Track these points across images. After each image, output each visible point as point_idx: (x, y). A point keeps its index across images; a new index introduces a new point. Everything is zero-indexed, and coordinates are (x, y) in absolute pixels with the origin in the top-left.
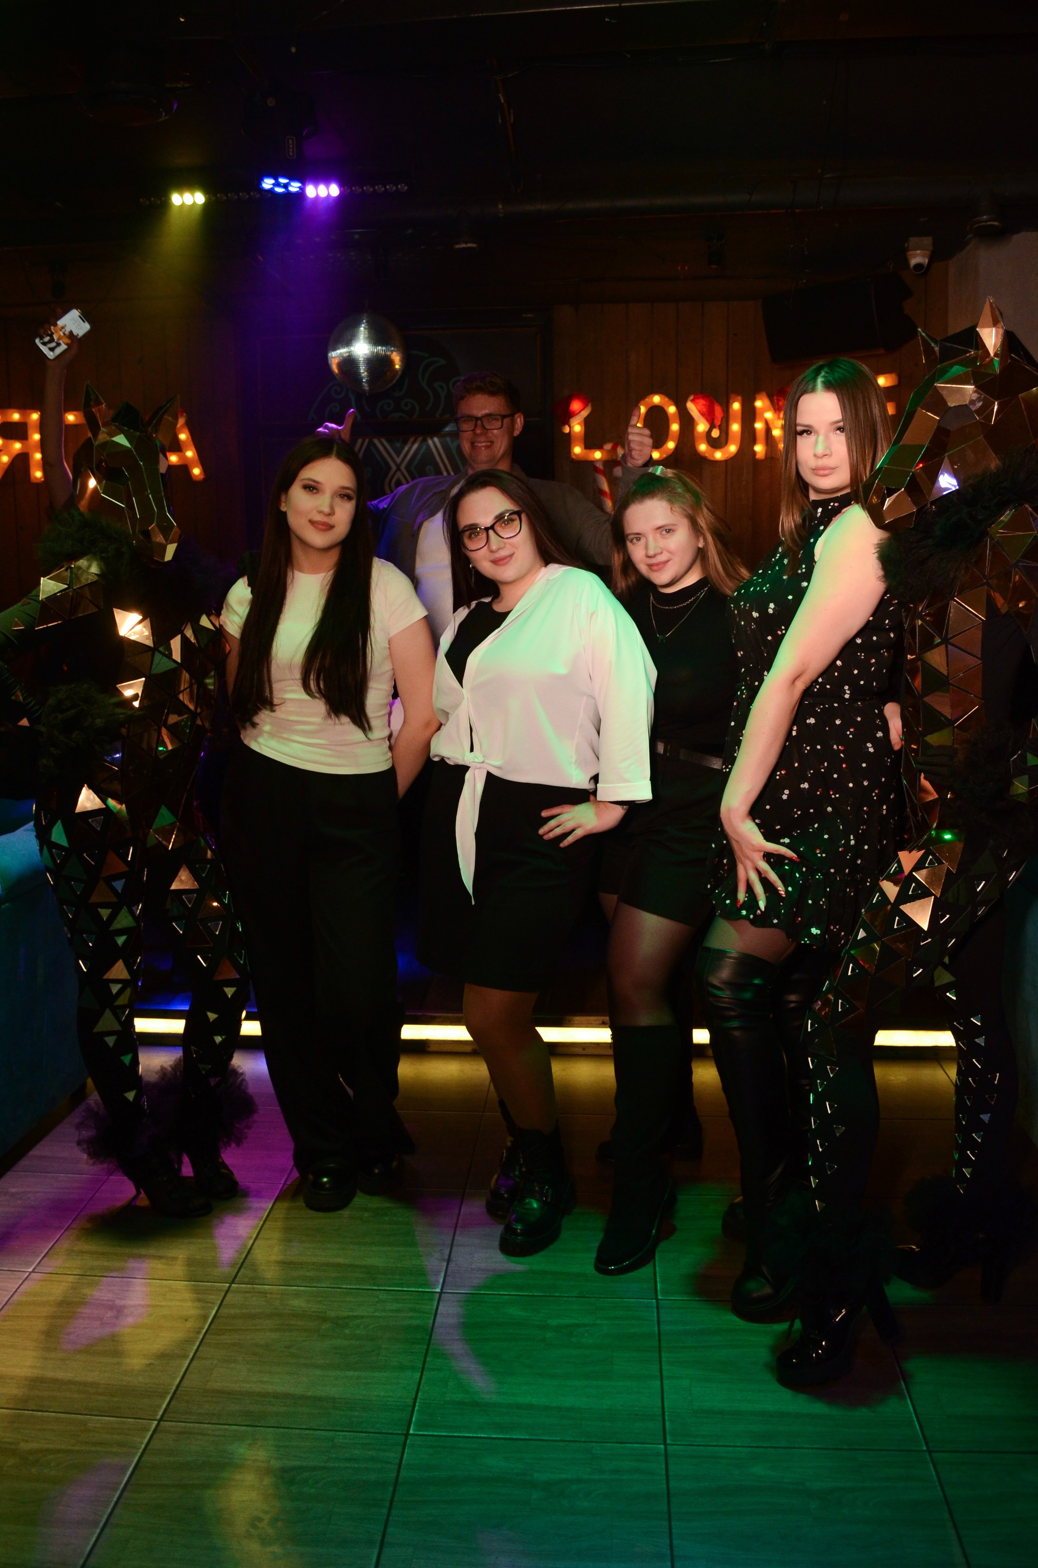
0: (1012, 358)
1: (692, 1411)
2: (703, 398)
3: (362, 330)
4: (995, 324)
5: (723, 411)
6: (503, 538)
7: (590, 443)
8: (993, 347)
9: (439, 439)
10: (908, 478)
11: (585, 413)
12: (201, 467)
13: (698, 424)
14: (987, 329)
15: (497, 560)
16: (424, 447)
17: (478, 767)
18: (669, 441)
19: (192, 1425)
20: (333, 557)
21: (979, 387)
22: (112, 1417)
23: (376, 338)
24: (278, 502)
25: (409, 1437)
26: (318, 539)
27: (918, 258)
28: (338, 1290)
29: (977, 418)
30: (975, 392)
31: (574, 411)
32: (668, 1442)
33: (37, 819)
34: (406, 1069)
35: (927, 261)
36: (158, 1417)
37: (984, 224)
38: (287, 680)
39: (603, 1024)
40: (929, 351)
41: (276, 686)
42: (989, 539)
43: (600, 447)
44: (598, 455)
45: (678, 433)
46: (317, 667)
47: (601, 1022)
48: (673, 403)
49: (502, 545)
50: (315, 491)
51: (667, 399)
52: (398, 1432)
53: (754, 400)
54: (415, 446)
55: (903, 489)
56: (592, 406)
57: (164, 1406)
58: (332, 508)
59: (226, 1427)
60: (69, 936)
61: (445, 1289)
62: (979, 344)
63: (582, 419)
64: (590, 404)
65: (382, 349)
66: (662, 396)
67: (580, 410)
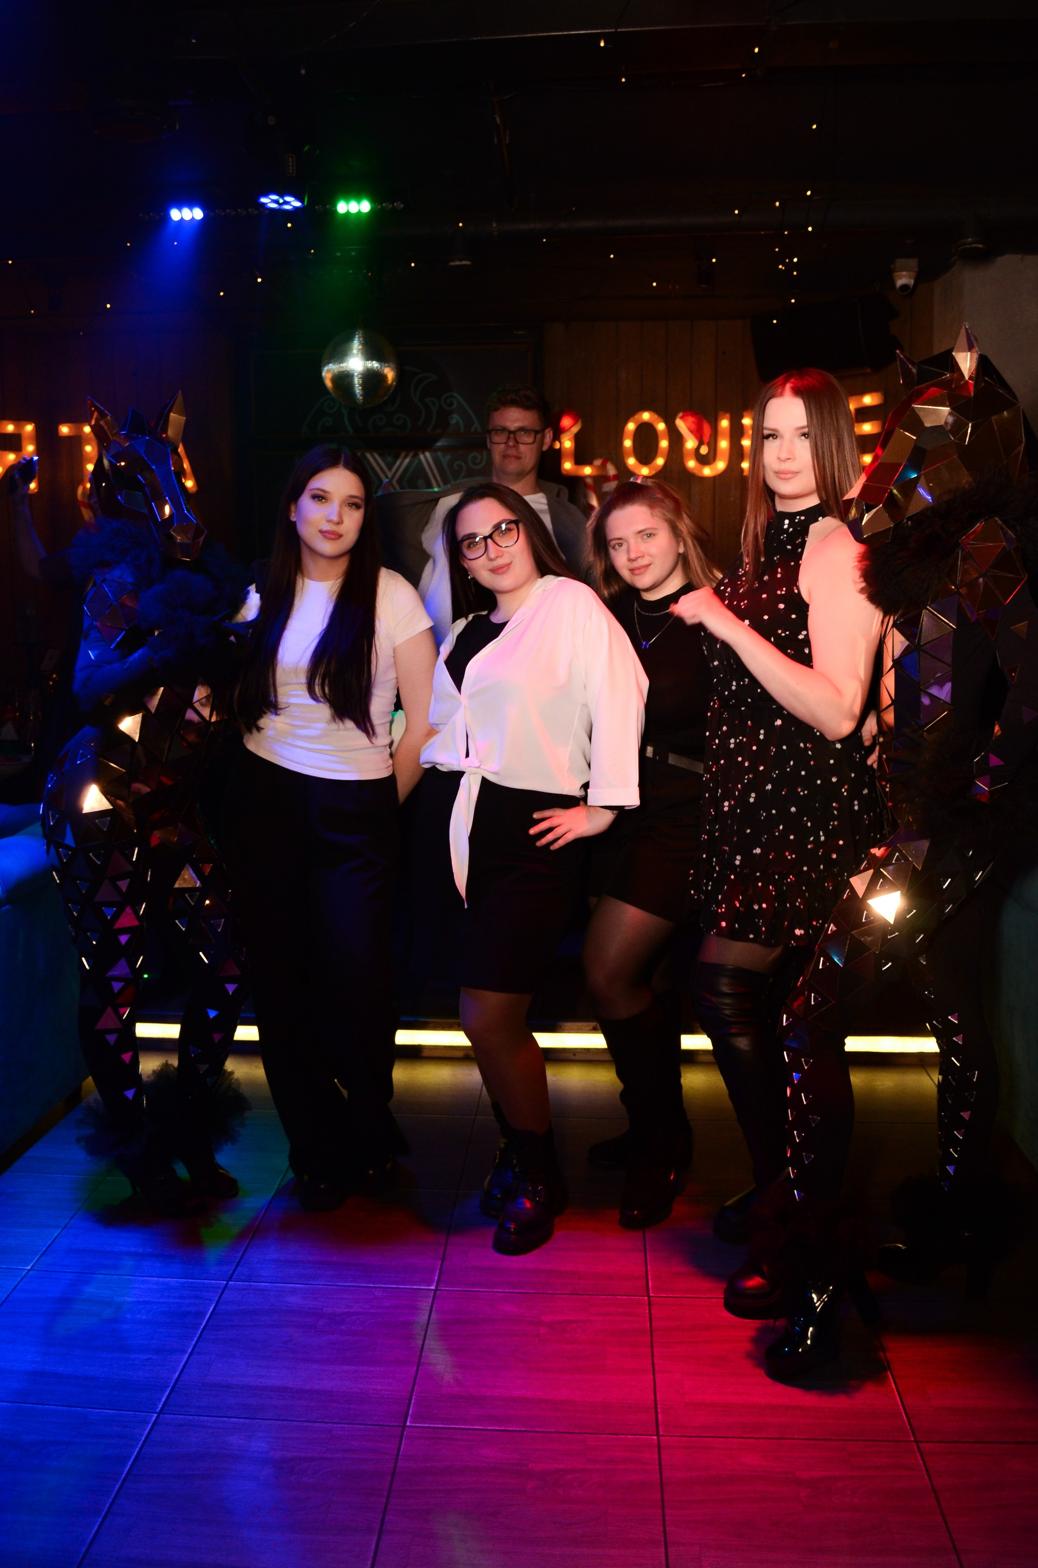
0: (985, 381)
1: (684, 1404)
2: (692, 416)
3: (356, 345)
4: (970, 348)
5: (712, 428)
6: (502, 547)
7: (580, 459)
8: (967, 371)
9: (430, 454)
10: (886, 495)
11: (575, 429)
12: (194, 482)
13: (686, 441)
14: (962, 353)
15: (494, 569)
16: (416, 461)
17: (474, 772)
18: (658, 457)
19: (191, 1417)
20: (342, 565)
21: (955, 409)
22: (112, 1410)
23: (371, 353)
24: (288, 512)
25: (406, 1429)
26: (327, 547)
27: (903, 280)
28: (334, 1287)
29: (952, 438)
30: (950, 414)
31: (565, 428)
32: (661, 1433)
33: (44, 819)
34: (401, 1074)
35: (912, 282)
36: (158, 1410)
37: (968, 246)
38: (292, 684)
39: (594, 1030)
40: (906, 374)
41: (281, 690)
42: (960, 551)
43: (589, 463)
44: (588, 470)
45: (667, 450)
46: (322, 672)
47: (591, 1028)
48: (662, 420)
49: (500, 554)
50: (324, 500)
51: (656, 416)
52: (395, 1424)
53: (742, 417)
54: (407, 461)
55: (881, 505)
56: (583, 423)
57: (163, 1400)
58: (340, 516)
59: (226, 1419)
60: (73, 933)
61: (440, 1287)
62: (954, 367)
63: (573, 435)
64: (580, 421)
65: (375, 365)
66: (652, 413)
67: (570, 426)
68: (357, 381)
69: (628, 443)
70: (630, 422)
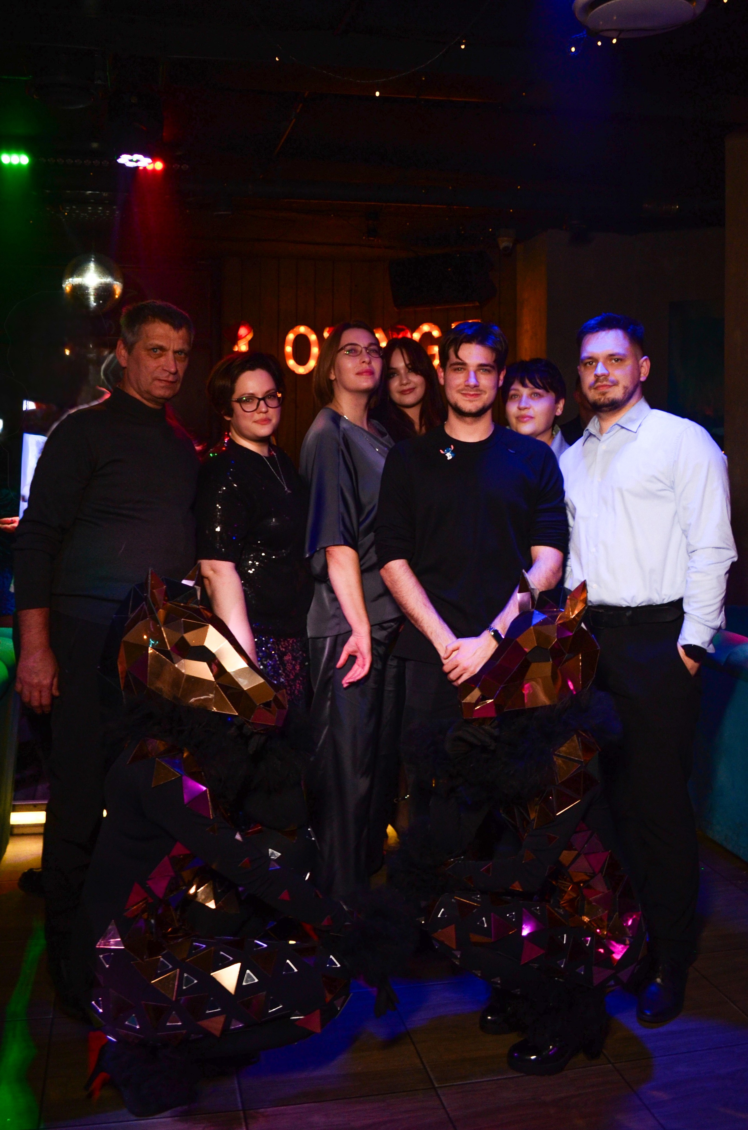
11: (250, 337)
18: (311, 360)
23: (105, 270)
27: (504, 243)
31: (241, 335)
35: (511, 245)
48: (314, 333)
51: (309, 330)
56: (255, 332)
63: (247, 342)
64: (252, 330)
65: (108, 280)
66: (307, 327)
67: (246, 335)
68: (92, 294)
69: (289, 349)
70: (290, 333)
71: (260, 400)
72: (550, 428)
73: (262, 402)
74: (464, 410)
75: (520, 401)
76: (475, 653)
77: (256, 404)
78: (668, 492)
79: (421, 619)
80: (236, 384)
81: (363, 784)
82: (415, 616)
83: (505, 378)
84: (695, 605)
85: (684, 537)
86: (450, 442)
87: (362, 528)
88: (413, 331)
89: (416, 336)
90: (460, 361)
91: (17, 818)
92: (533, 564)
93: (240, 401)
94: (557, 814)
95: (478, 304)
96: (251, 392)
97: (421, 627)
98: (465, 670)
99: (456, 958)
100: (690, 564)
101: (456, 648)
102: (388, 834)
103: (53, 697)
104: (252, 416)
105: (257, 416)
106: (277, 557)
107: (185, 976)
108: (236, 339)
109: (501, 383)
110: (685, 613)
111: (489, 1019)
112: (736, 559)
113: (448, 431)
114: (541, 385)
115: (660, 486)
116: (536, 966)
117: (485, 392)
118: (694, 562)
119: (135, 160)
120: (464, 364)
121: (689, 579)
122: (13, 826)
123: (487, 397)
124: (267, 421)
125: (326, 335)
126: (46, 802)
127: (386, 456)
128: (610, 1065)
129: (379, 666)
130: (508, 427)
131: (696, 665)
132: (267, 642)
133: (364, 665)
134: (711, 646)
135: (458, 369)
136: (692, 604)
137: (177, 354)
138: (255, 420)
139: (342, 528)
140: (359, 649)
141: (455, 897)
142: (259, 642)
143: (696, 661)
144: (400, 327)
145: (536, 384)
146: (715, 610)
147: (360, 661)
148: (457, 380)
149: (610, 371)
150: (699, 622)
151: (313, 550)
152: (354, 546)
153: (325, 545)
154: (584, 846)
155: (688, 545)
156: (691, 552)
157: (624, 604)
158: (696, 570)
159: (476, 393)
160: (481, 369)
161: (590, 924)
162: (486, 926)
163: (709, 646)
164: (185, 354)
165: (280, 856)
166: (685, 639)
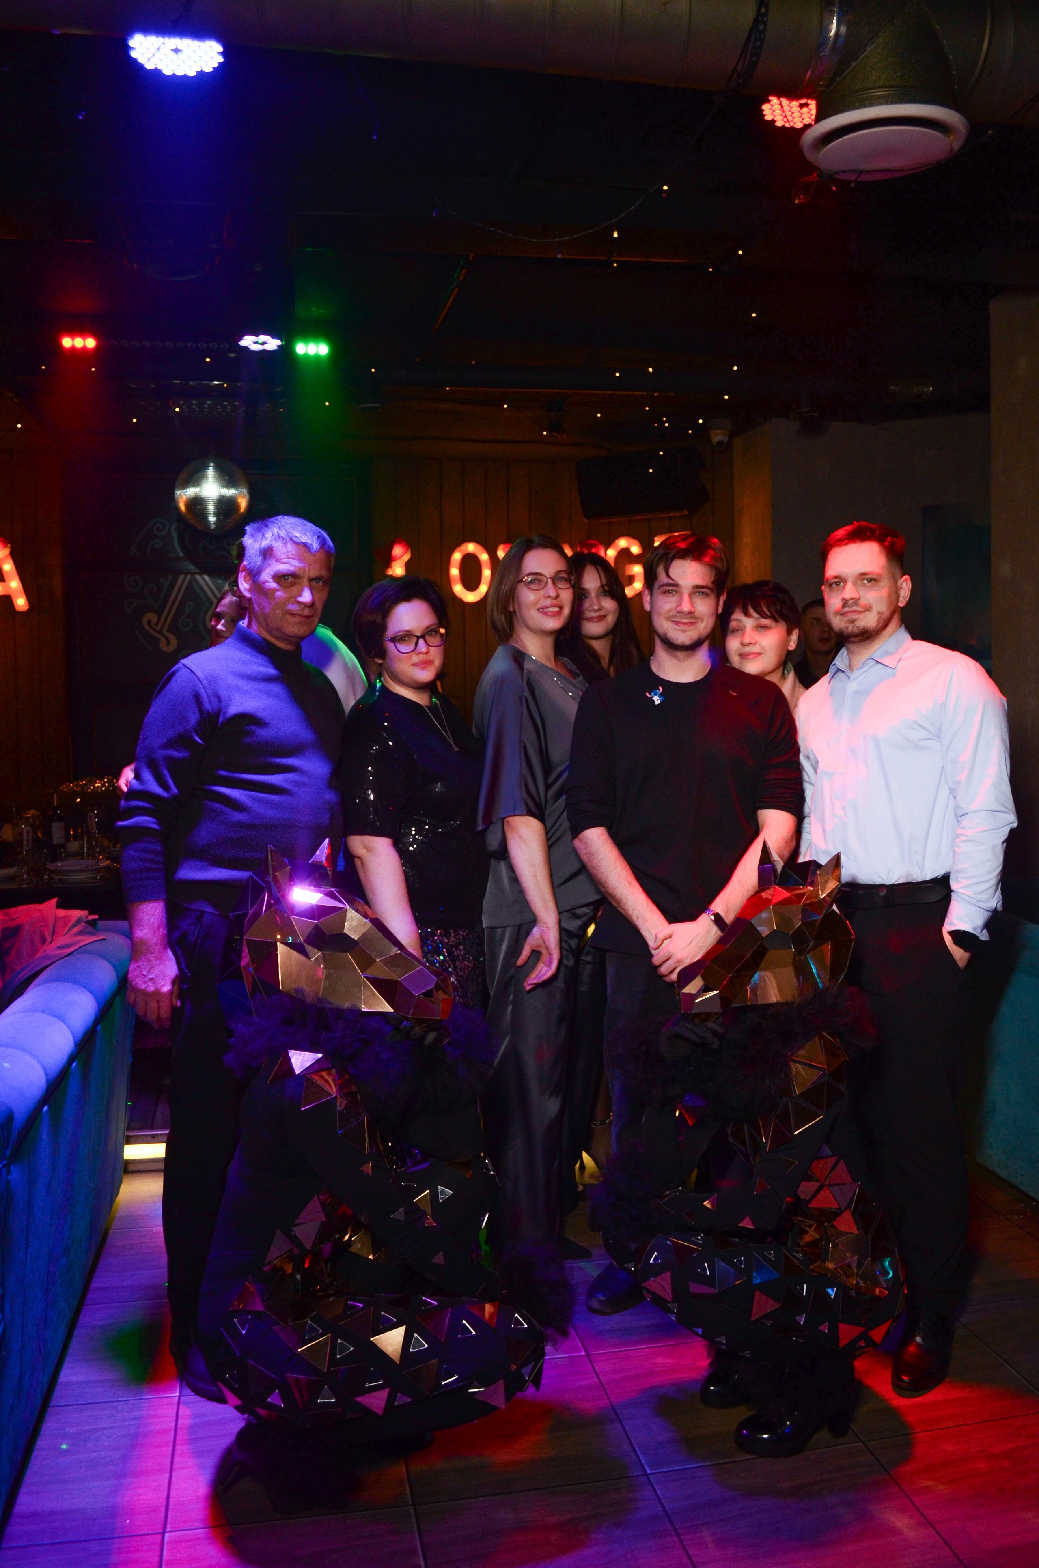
3: (211, 472)
11: (407, 557)
12: (25, 597)
23: (226, 480)
31: (396, 556)
35: (727, 438)
48: (485, 551)
51: (480, 547)
56: (413, 551)
63: (404, 563)
64: (409, 549)
65: (230, 492)
66: (476, 544)
67: (401, 554)
68: (211, 507)
69: (455, 572)
70: (456, 552)
71: (418, 638)
72: (781, 666)
73: (421, 641)
74: (675, 642)
75: (743, 634)
76: (691, 942)
77: (414, 643)
78: (932, 741)
79: (624, 900)
80: (388, 620)
81: (552, 1106)
82: (618, 896)
83: (725, 603)
84: (966, 882)
85: (951, 797)
86: (657, 682)
87: (551, 792)
88: (607, 547)
89: (611, 553)
90: (671, 581)
91: (132, 1152)
92: (760, 831)
93: (393, 640)
94: (795, 1133)
95: (686, 513)
96: (407, 628)
97: (625, 910)
98: (680, 961)
99: (673, 1312)
100: (959, 831)
101: (669, 936)
102: (586, 1164)
103: (174, 1009)
104: (410, 658)
105: (416, 659)
106: (444, 830)
107: (339, 1342)
108: (389, 560)
109: (720, 610)
110: (952, 891)
111: (712, 1390)
112: (1015, 825)
113: (654, 668)
114: (768, 614)
115: (923, 734)
116: (769, 1323)
117: (702, 620)
118: (963, 828)
119: (260, 342)
120: (677, 585)
121: (957, 849)
122: (128, 1162)
123: (704, 626)
124: (429, 663)
125: (501, 554)
126: (168, 1132)
127: (579, 700)
128: (861, 1444)
129: (571, 962)
130: (728, 664)
131: (966, 955)
132: (433, 934)
133: (551, 962)
134: (985, 932)
135: (668, 592)
136: (960, 879)
137: (314, 582)
138: (414, 663)
139: (524, 795)
140: (544, 943)
141: (671, 1239)
142: (424, 934)
143: (965, 951)
144: (592, 542)
145: (761, 613)
146: (990, 888)
147: (545, 957)
148: (666, 605)
149: (862, 593)
150: (970, 903)
151: (488, 821)
152: (540, 815)
153: (504, 816)
154: (828, 1175)
155: (957, 807)
156: (960, 816)
157: (878, 881)
158: (965, 838)
159: (690, 621)
160: (696, 592)
161: (835, 1271)
162: (708, 1273)
163: (981, 932)
164: (324, 582)
165: (452, 1194)
166: (952, 924)
